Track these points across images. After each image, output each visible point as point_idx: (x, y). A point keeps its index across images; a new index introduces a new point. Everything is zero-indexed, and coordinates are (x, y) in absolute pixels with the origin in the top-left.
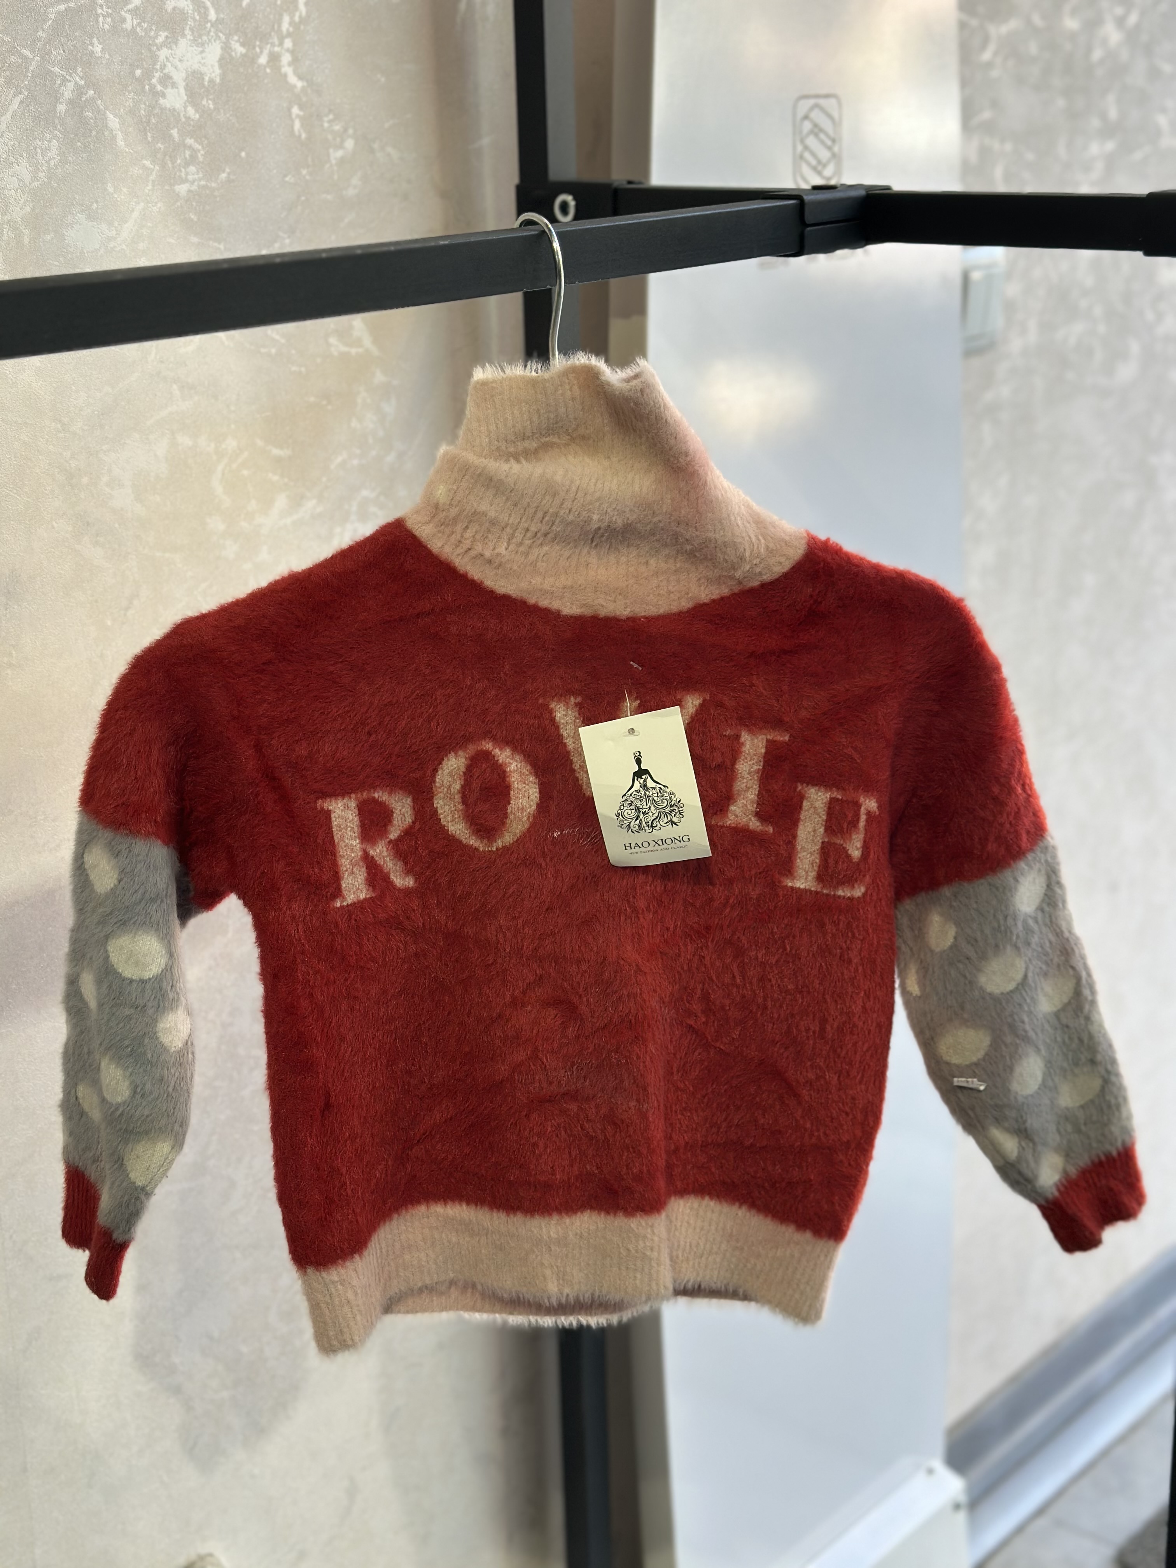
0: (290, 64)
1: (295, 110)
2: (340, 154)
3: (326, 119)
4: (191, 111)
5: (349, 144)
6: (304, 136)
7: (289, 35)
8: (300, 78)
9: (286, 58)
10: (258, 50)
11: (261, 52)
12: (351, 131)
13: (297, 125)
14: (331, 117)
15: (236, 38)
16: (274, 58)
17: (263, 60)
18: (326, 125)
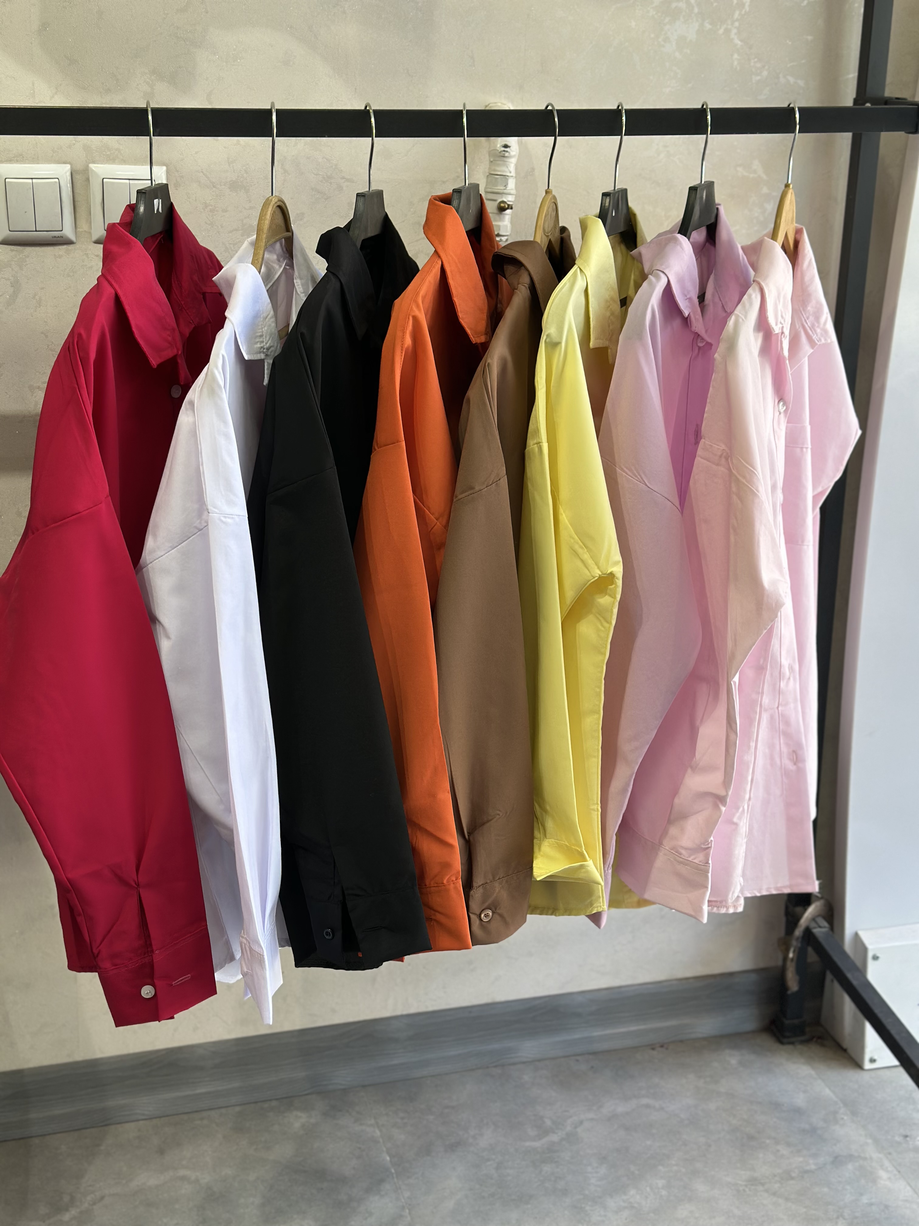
0: (736, 34)
1: (736, 56)
2: (759, 78)
3: (752, 61)
4: (677, 54)
5: (765, 73)
6: (738, 68)
7: (737, 20)
8: (741, 41)
9: (734, 31)
10: (718, 27)
11: (720, 28)
12: (767, 67)
13: (736, 63)
14: (756, 60)
15: (707, 21)
16: (727, 31)
17: (721, 31)
18: (752, 64)
